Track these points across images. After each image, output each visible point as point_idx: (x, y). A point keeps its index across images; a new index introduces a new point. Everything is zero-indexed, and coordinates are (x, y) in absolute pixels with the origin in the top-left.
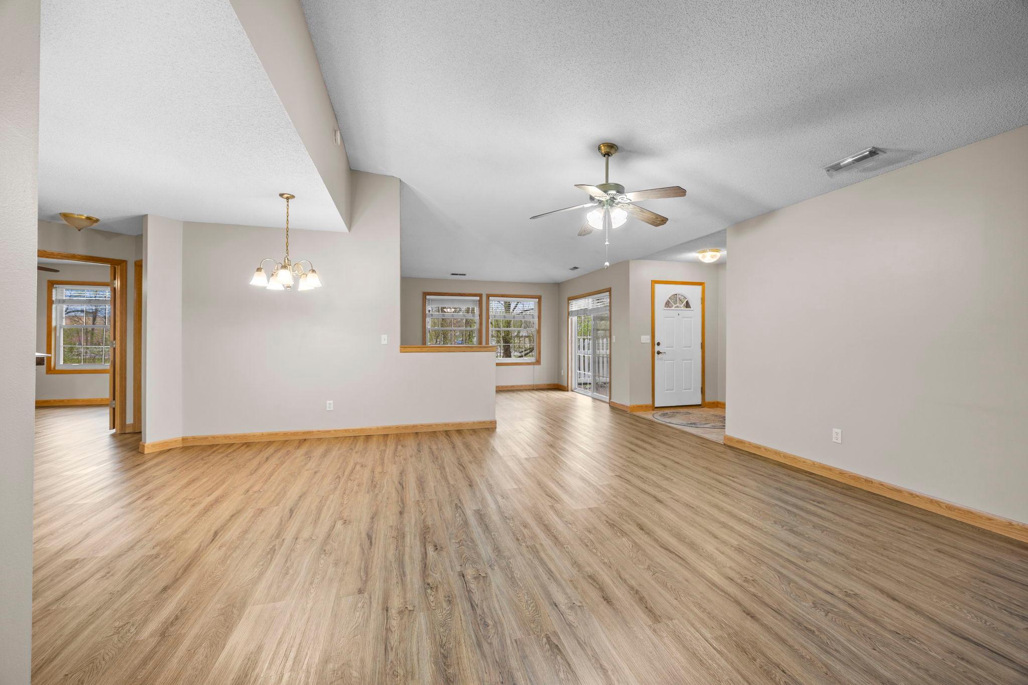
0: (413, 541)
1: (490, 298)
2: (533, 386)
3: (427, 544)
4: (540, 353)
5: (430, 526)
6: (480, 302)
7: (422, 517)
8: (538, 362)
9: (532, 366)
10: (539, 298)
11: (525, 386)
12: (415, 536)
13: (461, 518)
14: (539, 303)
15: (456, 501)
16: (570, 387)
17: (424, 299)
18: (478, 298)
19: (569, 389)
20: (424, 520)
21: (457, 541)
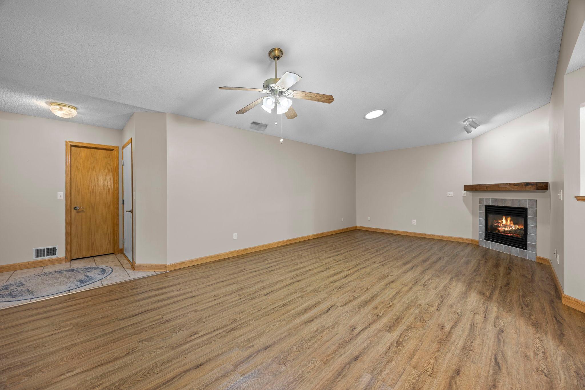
0: (457, 340)
3: (447, 333)
5: (436, 342)
7: (438, 354)
12: (453, 342)
13: (406, 334)
15: (393, 349)
20: (439, 350)
21: (425, 323)
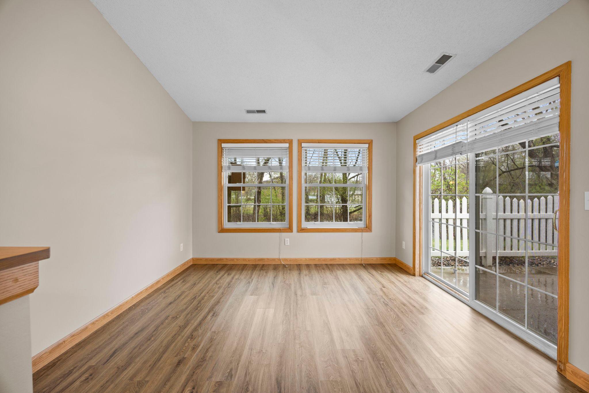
1: (303, 145)
2: (362, 260)
4: (370, 216)
6: (290, 148)
8: (368, 228)
9: (360, 233)
10: (370, 143)
11: (350, 259)
14: (370, 149)
16: (417, 270)
17: (221, 150)
18: (287, 145)
19: (417, 273)
